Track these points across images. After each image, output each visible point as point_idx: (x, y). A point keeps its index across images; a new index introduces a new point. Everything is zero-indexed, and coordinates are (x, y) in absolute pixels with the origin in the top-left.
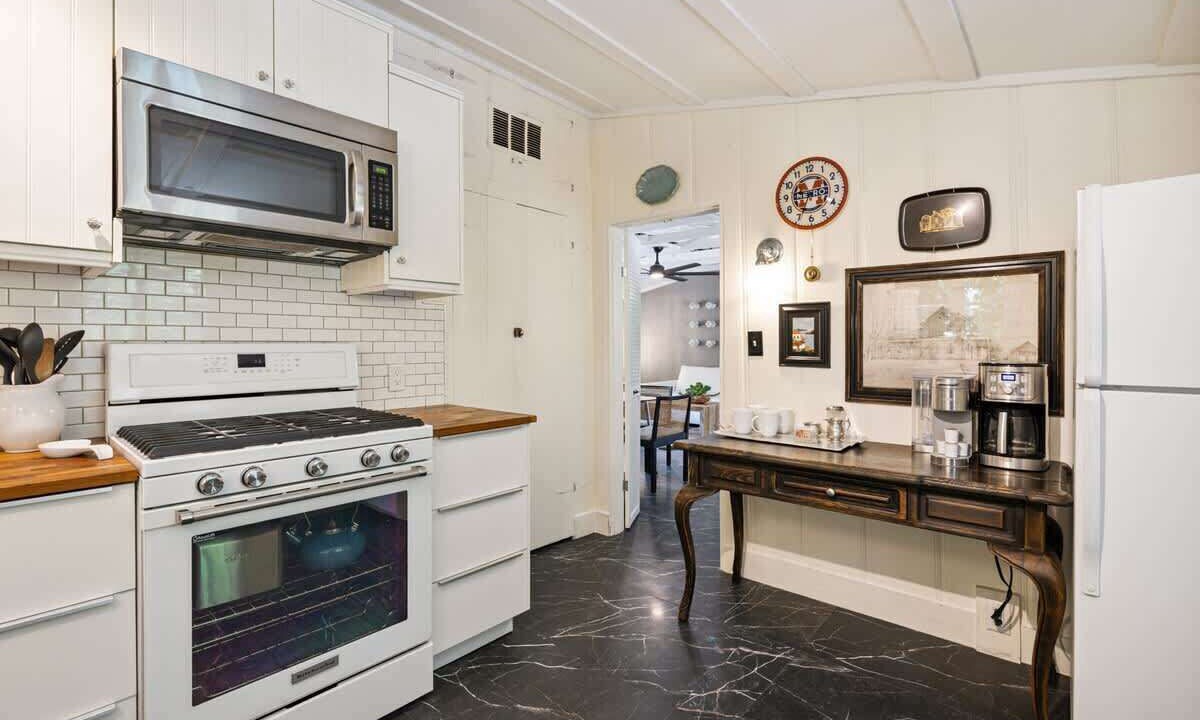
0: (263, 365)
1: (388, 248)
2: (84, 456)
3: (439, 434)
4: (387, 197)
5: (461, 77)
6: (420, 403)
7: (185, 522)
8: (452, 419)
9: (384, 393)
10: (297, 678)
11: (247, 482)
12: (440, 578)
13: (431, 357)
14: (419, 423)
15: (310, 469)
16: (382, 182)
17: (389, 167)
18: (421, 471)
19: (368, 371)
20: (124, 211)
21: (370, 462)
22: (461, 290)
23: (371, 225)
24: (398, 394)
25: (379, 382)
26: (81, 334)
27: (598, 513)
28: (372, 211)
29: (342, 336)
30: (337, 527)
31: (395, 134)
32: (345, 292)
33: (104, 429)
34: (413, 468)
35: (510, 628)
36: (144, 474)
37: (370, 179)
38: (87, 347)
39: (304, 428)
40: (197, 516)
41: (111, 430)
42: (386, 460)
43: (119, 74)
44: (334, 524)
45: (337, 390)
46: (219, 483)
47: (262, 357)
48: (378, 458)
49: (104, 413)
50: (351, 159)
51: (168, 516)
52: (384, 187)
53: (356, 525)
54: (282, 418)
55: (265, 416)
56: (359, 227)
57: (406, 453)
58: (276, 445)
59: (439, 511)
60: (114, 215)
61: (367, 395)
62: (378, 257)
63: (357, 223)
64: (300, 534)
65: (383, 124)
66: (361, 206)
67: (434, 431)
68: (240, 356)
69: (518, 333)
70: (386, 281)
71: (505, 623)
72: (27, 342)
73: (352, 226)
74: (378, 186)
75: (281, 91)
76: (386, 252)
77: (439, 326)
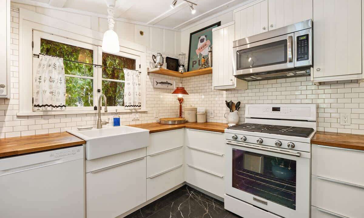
0: (279, 111)
4: (306, 47)
9: (337, 125)
10: (255, 199)
16: (303, 42)
17: (307, 35)
18: (298, 155)
23: (298, 60)
24: (346, 127)
26: (240, 102)
36: (225, 131)
44: (283, 164)
46: (237, 138)
47: (280, 108)
52: (304, 44)
68: (273, 108)
70: (312, 79)
74: (301, 45)
75: (271, 29)
76: (312, 68)
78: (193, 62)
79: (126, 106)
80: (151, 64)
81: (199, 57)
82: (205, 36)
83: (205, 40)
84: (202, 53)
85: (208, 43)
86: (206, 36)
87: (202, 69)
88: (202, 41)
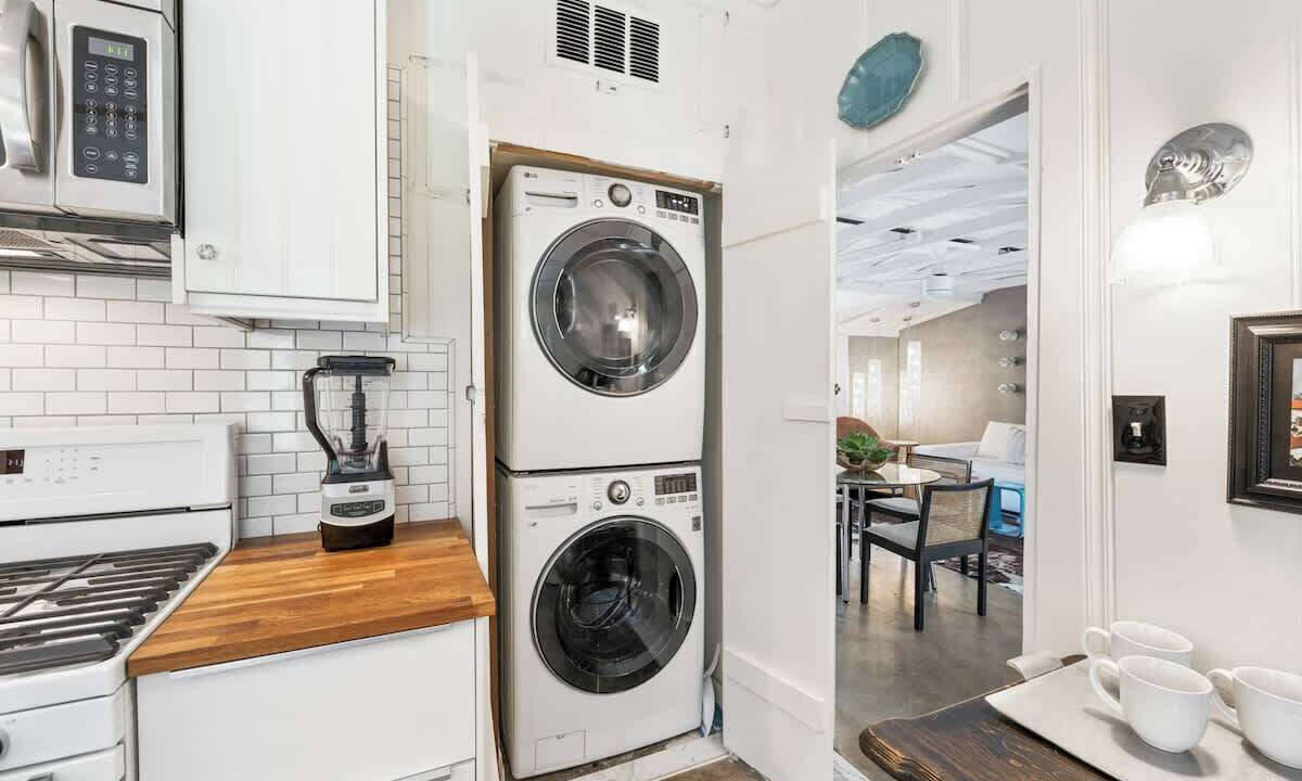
0: (19, 470)
17: (138, 44)
23: (78, 172)
37: (79, 69)
52: (121, 88)
70: (178, 297)
74: (104, 85)
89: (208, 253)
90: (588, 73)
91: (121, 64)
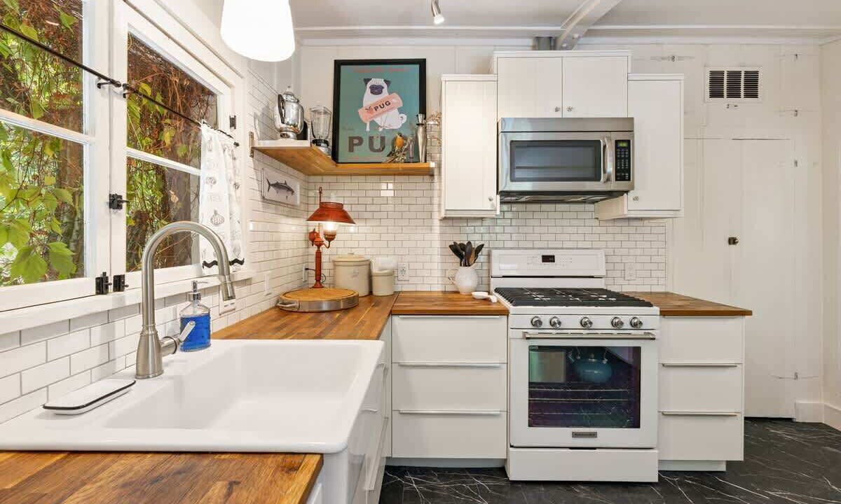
0: (554, 261)
1: (627, 192)
2: (486, 300)
3: (664, 313)
4: (627, 161)
5: (680, 58)
6: (647, 289)
7: (528, 338)
8: (673, 304)
9: (621, 281)
10: (575, 435)
11: (553, 324)
12: (666, 410)
13: (655, 259)
14: (649, 305)
15: (583, 323)
16: (624, 153)
17: (628, 142)
18: (651, 337)
19: (611, 266)
20: (501, 192)
21: (617, 325)
22: (682, 214)
23: (616, 180)
24: (631, 282)
25: (618, 274)
26: (483, 245)
27: (825, 406)
28: (617, 171)
29: (596, 245)
30: (595, 358)
31: (632, 119)
32: (597, 218)
33: (489, 287)
34: (645, 333)
35: (723, 468)
36: (511, 312)
37: (616, 152)
38: (484, 251)
39: (578, 299)
40: (532, 336)
41: (492, 289)
42: (627, 325)
43: (500, 131)
44: (593, 356)
45: (592, 277)
46: (540, 322)
47: (553, 257)
48: (622, 323)
49: (489, 281)
50: (604, 141)
51: (519, 334)
52: (625, 155)
53: (606, 360)
54: (566, 291)
55: (556, 289)
56: (609, 182)
57: (641, 323)
58: (564, 307)
59: (663, 365)
60: (497, 194)
61: (610, 281)
62: (621, 197)
63: (608, 180)
64: (574, 357)
65: (625, 116)
66: (610, 168)
67: (661, 312)
68: (543, 256)
69: (733, 241)
70: (626, 212)
71: (719, 462)
72: (467, 249)
73: (605, 182)
74: (621, 155)
76: (625, 195)
77: (661, 237)
78: (351, 139)
79: (205, 264)
80: (257, 122)
81: (368, 129)
82: (385, 81)
83: (385, 90)
84: (378, 120)
85: (394, 100)
86: (387, 82)
87: (398, 162)
88: (376, 90)
89: (636, 199)
90: (725, 101)
91: (624, 148)
